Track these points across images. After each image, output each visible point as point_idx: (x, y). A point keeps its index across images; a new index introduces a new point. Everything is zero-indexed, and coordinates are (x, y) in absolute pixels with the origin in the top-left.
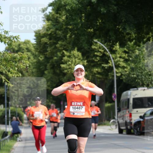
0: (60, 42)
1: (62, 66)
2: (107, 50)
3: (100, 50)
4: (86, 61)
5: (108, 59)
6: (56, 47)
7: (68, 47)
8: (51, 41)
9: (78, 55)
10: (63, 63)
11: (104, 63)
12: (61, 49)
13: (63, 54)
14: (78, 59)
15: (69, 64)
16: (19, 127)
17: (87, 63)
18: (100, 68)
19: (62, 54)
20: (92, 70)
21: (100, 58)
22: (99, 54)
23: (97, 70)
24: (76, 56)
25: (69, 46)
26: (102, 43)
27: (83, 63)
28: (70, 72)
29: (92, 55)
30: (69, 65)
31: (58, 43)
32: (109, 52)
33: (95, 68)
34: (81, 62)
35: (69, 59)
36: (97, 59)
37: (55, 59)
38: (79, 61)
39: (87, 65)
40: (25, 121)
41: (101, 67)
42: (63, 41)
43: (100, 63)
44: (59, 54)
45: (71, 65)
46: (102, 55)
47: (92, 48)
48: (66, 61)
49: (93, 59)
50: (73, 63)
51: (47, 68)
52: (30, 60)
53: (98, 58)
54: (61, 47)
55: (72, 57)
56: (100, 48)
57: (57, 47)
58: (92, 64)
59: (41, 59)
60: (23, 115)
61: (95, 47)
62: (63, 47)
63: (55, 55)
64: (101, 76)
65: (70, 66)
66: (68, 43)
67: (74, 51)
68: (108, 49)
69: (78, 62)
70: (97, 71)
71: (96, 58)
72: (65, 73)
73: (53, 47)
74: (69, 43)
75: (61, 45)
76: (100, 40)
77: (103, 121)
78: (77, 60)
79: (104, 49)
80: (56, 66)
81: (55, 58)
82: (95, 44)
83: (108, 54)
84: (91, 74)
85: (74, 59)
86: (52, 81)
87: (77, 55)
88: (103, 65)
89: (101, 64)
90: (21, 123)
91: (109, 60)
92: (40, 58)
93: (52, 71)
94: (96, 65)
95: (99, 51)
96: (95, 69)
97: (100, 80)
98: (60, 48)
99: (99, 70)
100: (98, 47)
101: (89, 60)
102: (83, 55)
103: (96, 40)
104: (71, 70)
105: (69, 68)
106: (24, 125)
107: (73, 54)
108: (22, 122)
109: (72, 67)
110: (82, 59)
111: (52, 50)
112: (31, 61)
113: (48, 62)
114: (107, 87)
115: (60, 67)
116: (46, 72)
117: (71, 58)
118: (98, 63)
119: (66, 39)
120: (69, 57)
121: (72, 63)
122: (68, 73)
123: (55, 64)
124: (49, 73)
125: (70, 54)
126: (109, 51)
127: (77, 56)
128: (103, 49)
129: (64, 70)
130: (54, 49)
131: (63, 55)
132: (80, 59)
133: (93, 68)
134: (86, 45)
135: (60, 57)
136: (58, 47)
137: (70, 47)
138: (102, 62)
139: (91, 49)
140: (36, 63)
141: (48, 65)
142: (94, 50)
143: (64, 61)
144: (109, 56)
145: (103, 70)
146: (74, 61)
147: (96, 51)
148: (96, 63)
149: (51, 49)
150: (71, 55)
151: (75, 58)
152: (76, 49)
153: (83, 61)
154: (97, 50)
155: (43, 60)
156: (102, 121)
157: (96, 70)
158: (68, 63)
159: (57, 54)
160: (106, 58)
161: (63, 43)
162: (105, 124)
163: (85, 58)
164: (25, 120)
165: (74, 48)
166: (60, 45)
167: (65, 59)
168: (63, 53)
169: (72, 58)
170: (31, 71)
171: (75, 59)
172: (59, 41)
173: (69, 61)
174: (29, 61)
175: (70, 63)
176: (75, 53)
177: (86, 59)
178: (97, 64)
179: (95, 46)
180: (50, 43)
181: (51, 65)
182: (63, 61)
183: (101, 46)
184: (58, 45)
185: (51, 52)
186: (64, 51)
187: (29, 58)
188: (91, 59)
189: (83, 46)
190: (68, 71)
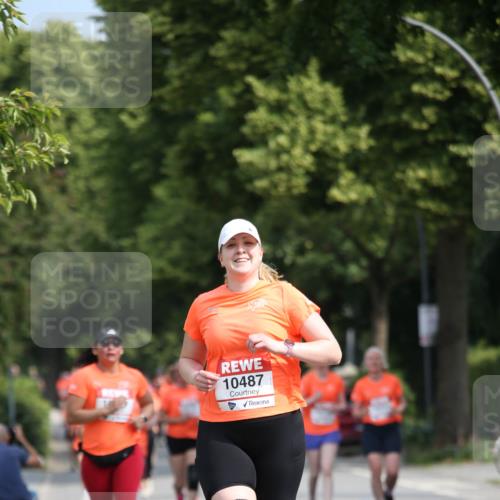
0: (229, 35)
1: (245, 156)
2: (479, 70)
3: (439, 70)
4: (364, 131)
5: (479, 117)
6: (208, 61)
7: (273, 59)
8: (186, 28)
9: (326, 101)
10: (248, 144)
11: (459, 137)
12: (238, 71)
13: (248, 97)
14: (325, 122)
15: (278, 145)
16: (25, 475)
17: (372, 142)
18: (440, 165)
19: (238, 96)
20: (398, 176)
21: (437, 114)
22: (435, 91)
23: (422, 173)
24: (311, 105)
25: (276, 52)
26: (451, 35)
27: (349, 141)
28: (282, 189)
29: (397, 97)
30: (279, 152)
31: (220, 39)
32: (485, 79)
33: (413, 164)
34: (341, 133)
35: (275, 119)
36: (423, 119)
37: (208, 125)
38: (330, 129)
39: (371, 149)
40: (57, 446)
41: (445, 159)
42: (246, 30)
43: (441, 137)
44: (226, 96)
45: (288, 151)
46: (447, 94)
47: (396, 60)
48: (261, 130)
49: (405, 116)
50: (300, 142)
51: (164, 171)
52: (76, 128)
53: (429, 112)
54: (234, 57)
55: (292, 107)
56: (438, 58)
57: (214, 59)
58: (398, 146)
59: (132, 124)
60: (46, 415)
61: (411, 54)
62: (247, 60)
63: (207, 100)
64: (443, 208)
65: (285, 158)
66: (271, 39)
67: (303, 79)
68: (479, 62)
69: (325, 134)
70: (424, 182)
71: (420, 112)
72: (259, 193)
73: (195, 59)
74: (278, 38)
75: (238, 50)
76: (438, 14)
77: (461, 442)
78: (318, 124)
79: (458, 62)
80: (210, 156)
81: (207, 117)
82: (410, 39)
83: (479, 88)
84: (395, 197)
85: (302, 119)
86: (192, 238)
87: (319, 98)
88: (453, 149)
89: (442, 145)
90: (33, 457)
91: (486, 119)
92: (124, 118)
93: (191, 182)
94: (421, 150)
95: (433, 77)
96: (414, 170)
97: (442, 225)
98: (232, 66)
99: (435, 175)
100: (430, 55)
101: (380, 122)
102: (351, 98)
103: (415, 19)
104: (289, 180)
105: (280, 169)
106: (53, 465)
107: (301, 96)
108: (42, 453)
109: (293, 164)
110: (343, 118)
111: (188, 77)
112: (83, 137)
113: (170, 140)
114: (477, 262)
115: (233, 164)
116: (159, 191)
117: (288, 117)
118: (431, 138)
119: (264, 15)
120: (279, 108)
121: (293, 142)
122: (274, 192)
123: (205, 146)
124: (175, 194)
125: (284, 97)
126: (487, 74)
127: (318, 105)
128: (452, 67)
129: (251, 180)
130: (198, 68)
131: (248, 102)
132: (333, 120)
133: (401, 167)
134: (369, 45)
135: (231, 110)
136: (221, 58)
137: (282, 55)
138: (450, 135)
139: (392, 66)
140: (105, 147)
141: (172, 153)
142: (408, 73)
143: (255, 134)
144: (485, 100)
145: (454, 177)
146: (303, 130)
147: (419, 78)
148: (417, 141)
149: (183, 68)
150: (288, 101)
151: (311, 112)
152: (313, 66)
153: (352, 130)
154: (422, 70)
155: (142, 128)
156: (454, 440)
157: (416, 175)
158: (272, 144)
159: (216, 99)
160: (474, 111)
161: (247, 38)
162: (468, 457)
163: (362, 111)
164: (56, 438)
165: (305, 64)
166: (230, 47)
167: (259, 123)
168: (248, 89)
169: (293, 115)
170: (81, 185)
171: (309, 118)
172: (226, 29)
173: (278, 131)
174: (70, 137)
175: (283, 140)
176: (311, 89)
177: (369, 118)
178: (426, 143)
179: (411, 47)
180: (178, 37)
181: (182, 154)
182: (246, 130)
183: (443, 47)
184: (219, 51)
185: (183, 87)
186: (251, 80)
187: (71, 119)
188: (392, 119)
189: (352, 51)
190: (275, 185)
